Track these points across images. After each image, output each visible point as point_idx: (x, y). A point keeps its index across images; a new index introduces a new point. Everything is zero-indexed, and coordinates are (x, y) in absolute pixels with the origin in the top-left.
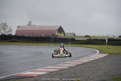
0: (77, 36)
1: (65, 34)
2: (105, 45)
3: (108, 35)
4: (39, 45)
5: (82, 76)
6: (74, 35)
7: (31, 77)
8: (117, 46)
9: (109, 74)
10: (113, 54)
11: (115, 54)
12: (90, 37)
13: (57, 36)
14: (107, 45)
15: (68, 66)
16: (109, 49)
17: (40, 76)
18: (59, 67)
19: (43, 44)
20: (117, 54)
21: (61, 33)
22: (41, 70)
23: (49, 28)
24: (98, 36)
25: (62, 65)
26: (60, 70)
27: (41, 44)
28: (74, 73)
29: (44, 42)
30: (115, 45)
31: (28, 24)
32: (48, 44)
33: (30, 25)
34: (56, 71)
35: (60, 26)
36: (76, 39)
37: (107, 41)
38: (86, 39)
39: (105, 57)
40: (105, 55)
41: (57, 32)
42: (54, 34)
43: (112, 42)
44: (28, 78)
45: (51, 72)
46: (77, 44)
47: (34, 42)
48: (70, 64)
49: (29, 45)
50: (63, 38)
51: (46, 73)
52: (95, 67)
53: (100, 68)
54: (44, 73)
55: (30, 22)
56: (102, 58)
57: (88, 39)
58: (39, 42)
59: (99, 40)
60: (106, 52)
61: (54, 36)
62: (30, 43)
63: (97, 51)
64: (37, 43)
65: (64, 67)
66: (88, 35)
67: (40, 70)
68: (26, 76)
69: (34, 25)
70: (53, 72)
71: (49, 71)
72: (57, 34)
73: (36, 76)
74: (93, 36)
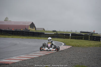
0: (46, 31)
1: (36, 29)
2: (69, 38)
3: (72, 31)
4: (14, 38)
5: (50, 64)
6: (43, 30)
7: (7, 64)
8: (78, 39)
9: (72, 62)
10: (76, 46)
11: (77, 46)
12: (57, 32)
13: (29, 30)
14: (71, 39)
15: (38, 56)
16: (73, 42)
17: (14, 63)
18: (30, 56)
19: (17, 37)
20: (78, 46)
21: (33, 28)
22: (16, 58)
23: (23, 23)
24: (63, 31)
25: (34, 54)
26: (32, 59)
27: (15, 37)
28: (43, 61)
29: (18, 35)
30: (77, 39)
31: (5, 20)
32: (22, 37)
33: (6, 21)
34: (28, 60)
35: (32, 22)
36: (45, 33)
37: (70, 35)
38: (53, 33)
39: (69, 48)
40: (69, 47)
41: (29, 27)
42: (27, 28)
43: (75, 37)
44: (4, 65)
45: (23, 60)
46: (46, 37)
47: (9, 35)
48: (40, 53)
49: (5, 37)
50: (34, 32)
51: (19, 61)
52: (61, 56)
53: (65, 58)
54: (18, 61)
55: (7, 18)
56: (66, 49)
57: (55, 33)
58: (14, 35)
59: (64, 34)
60: (69, 44)
61: (27, 30)
62: (6, 36)
63: (63, 43)
64: (12, 36)
65: (35, 57)
66: (55, 30)
67: (14, 58)
68: (2, 63)
69: (10, 21)
70: (25, 60)
71: (22, 59)
72: (29, 28)
73: (11, 64)
74: (59, 31)
